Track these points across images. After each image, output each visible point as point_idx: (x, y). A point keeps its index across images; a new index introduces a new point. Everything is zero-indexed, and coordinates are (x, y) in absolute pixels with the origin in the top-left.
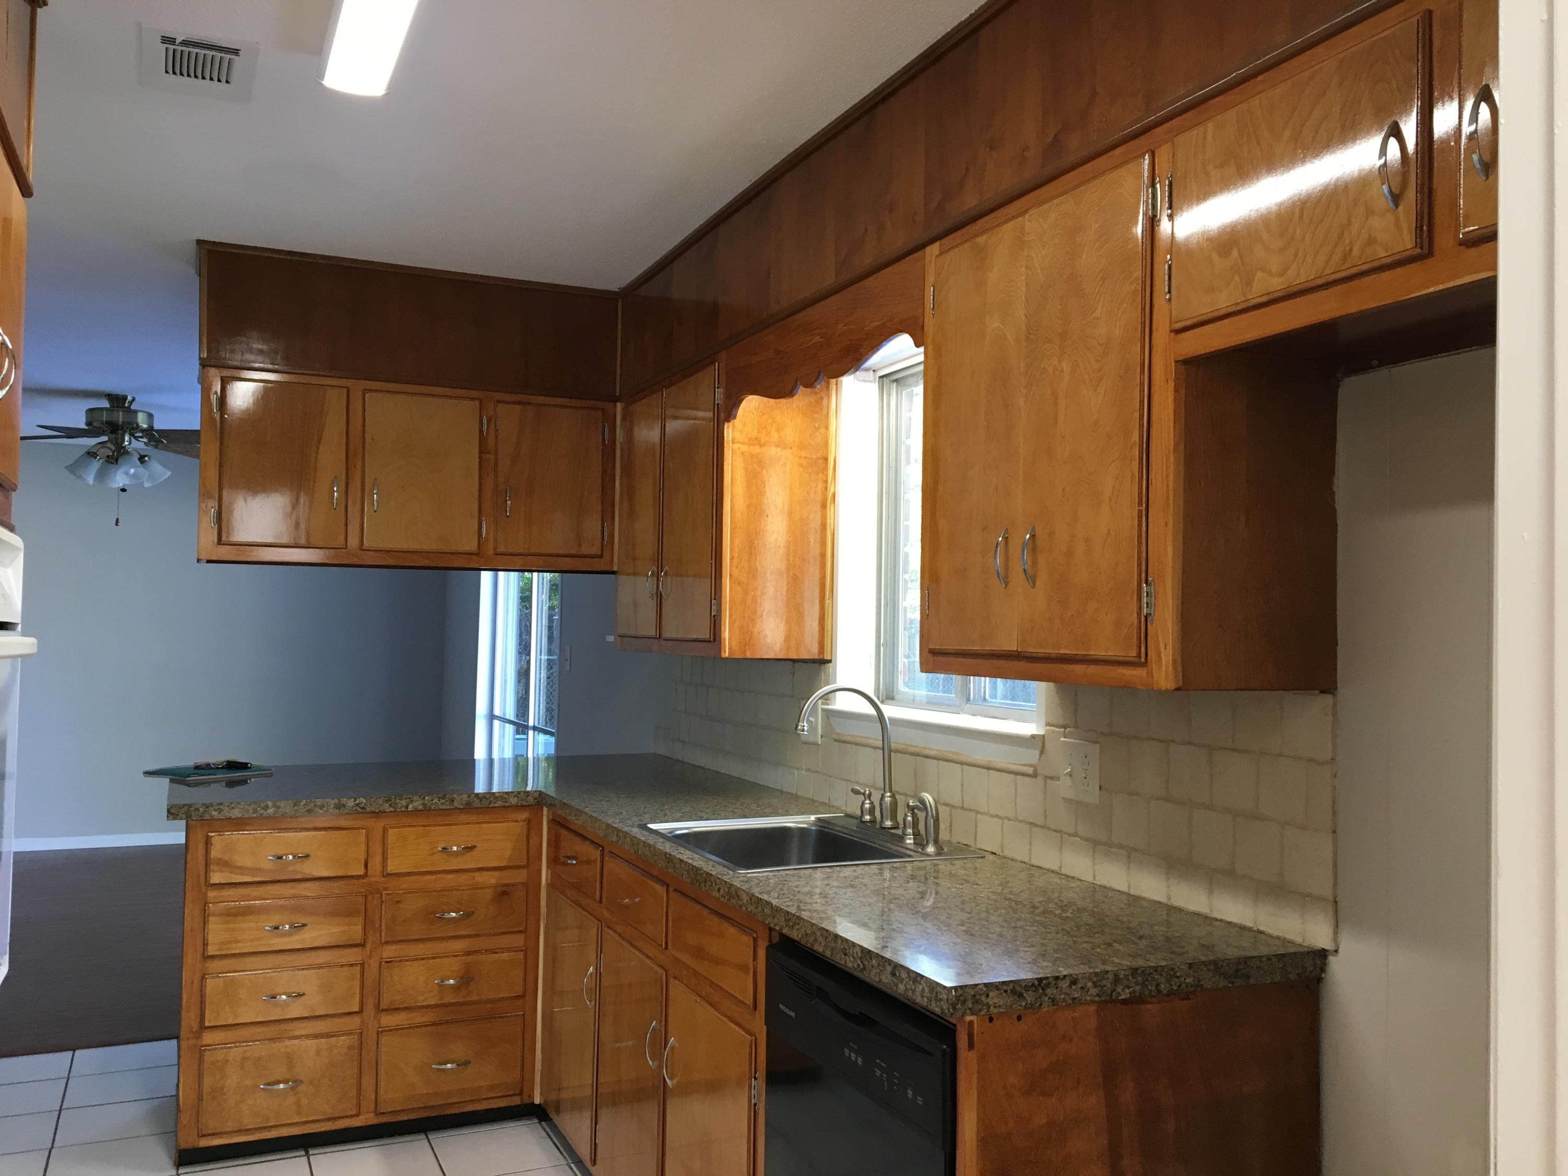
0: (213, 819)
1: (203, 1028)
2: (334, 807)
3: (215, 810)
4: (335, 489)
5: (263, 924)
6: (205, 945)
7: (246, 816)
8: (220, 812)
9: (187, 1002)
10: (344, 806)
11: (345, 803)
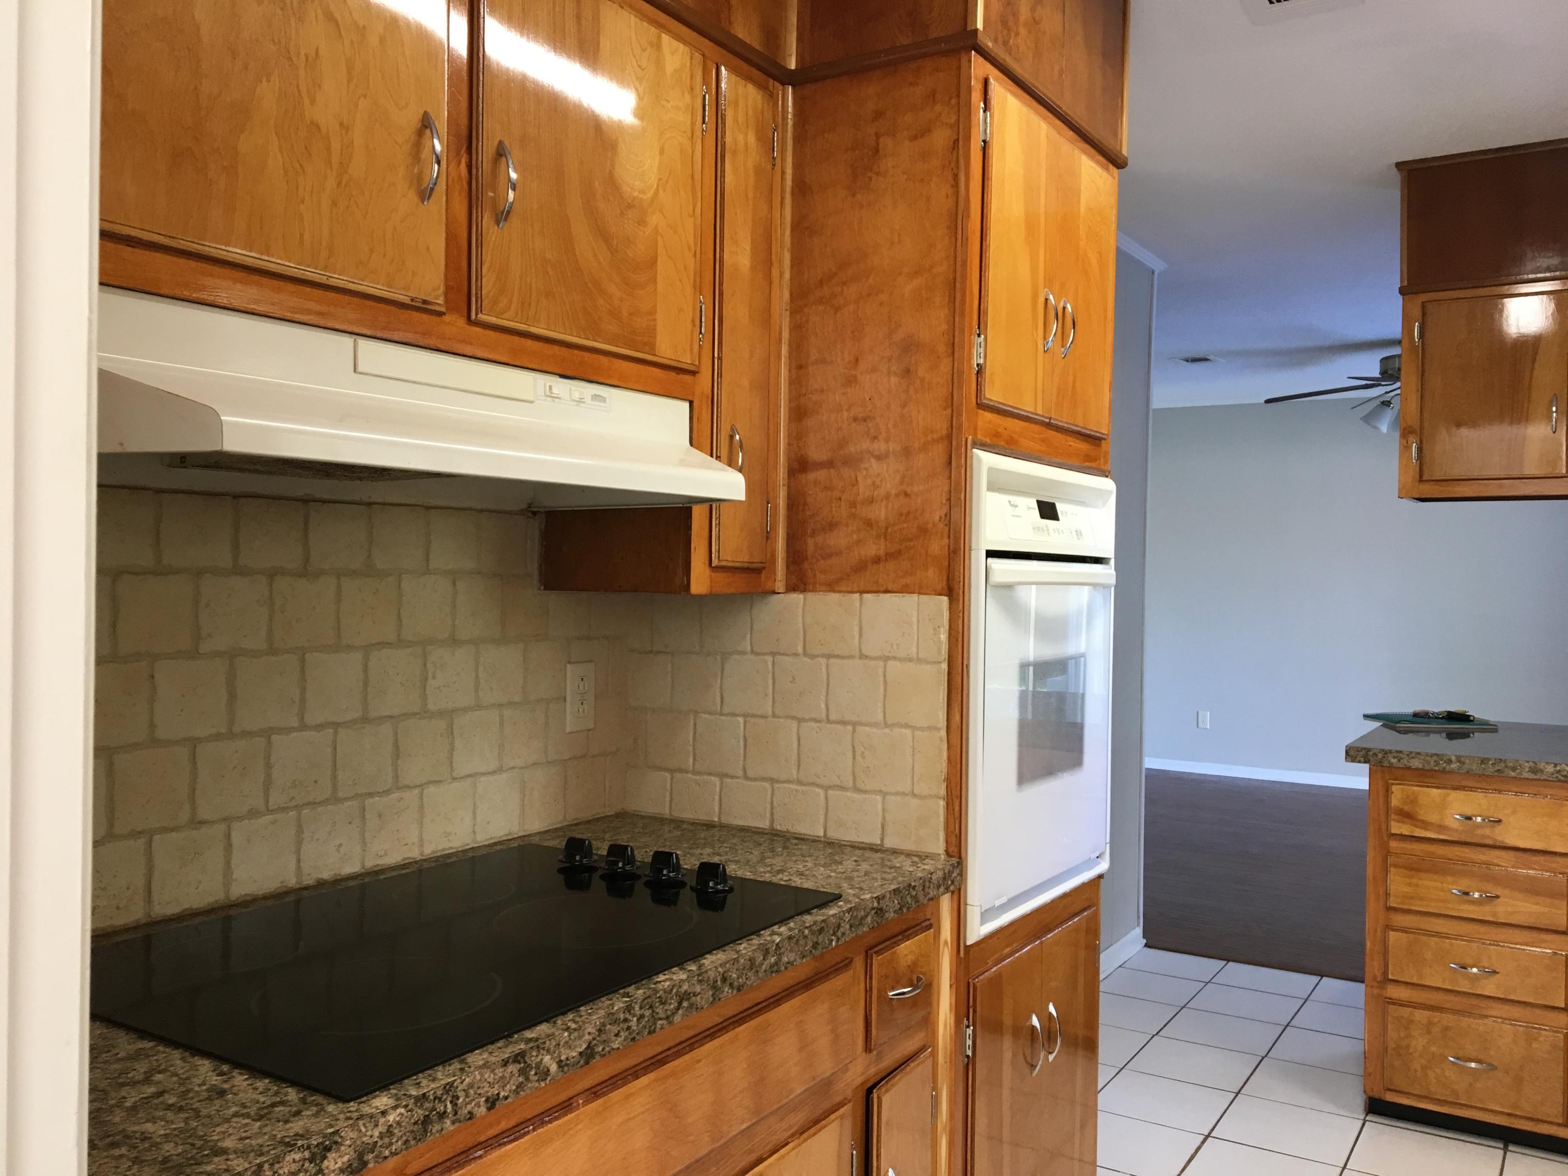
0: (1391, 766)
1: (1387, 981)
2: (1529, 771)
3: (1394, 758)
4: (1554, 409)
5: (1450, 887)
6: (1387, 895)
7: (1427, 767)
8: (1399, 761)
9: (1371, 950)
10: (1542, 771)
11: (1542, 767)
